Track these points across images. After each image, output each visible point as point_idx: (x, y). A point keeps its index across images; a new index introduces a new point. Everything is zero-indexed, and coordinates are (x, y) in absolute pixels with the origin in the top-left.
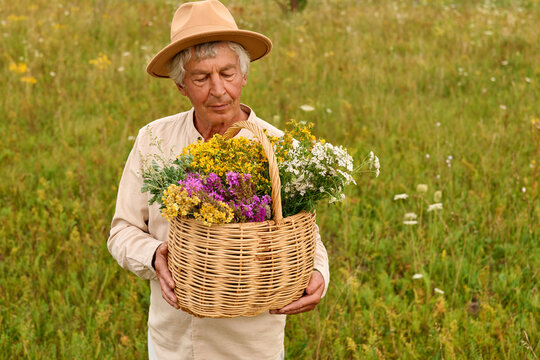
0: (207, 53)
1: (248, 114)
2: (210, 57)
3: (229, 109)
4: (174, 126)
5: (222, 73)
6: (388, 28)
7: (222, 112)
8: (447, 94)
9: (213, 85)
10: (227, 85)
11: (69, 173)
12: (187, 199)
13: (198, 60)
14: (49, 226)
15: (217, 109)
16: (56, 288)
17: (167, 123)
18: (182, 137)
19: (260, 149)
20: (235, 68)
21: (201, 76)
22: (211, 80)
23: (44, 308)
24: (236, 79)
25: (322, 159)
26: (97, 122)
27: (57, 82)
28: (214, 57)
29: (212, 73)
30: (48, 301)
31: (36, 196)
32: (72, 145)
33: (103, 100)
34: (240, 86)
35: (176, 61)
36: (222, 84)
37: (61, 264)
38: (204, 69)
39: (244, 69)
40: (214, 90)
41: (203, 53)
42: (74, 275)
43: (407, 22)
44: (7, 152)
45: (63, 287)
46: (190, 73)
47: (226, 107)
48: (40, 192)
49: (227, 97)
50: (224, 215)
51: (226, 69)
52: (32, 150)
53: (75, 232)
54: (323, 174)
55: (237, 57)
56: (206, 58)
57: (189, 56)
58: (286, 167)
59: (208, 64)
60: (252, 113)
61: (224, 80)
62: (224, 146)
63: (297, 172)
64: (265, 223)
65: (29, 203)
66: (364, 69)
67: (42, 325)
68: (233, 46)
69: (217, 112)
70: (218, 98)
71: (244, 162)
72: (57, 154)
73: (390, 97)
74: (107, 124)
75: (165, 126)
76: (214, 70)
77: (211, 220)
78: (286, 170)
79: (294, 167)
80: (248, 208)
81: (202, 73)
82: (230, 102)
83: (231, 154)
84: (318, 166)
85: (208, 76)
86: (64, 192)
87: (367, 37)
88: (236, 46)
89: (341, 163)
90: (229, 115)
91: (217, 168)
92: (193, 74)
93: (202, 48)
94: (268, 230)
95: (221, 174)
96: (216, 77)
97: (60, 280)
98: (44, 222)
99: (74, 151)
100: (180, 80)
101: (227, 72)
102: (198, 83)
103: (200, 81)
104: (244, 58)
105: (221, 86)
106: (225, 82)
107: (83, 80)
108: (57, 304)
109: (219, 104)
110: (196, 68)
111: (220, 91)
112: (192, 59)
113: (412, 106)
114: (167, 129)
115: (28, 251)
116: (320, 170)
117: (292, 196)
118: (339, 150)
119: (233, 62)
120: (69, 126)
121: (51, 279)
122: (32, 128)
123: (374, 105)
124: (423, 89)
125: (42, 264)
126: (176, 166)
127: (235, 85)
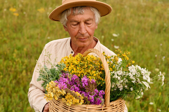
0: (79, 12)
1: (97, 42)
2: (80, 14)
3: (88, 40)
4: (61, 44)
5: (86, 23)
6: (139, 8)
7: (84, 42)
8: (159, 32)
9: (80, 28)
10: (88, 29)
11: (25, 49)
12: (59, 91)
13: (74, 15)
14: (16, 68)
15: (82, 40)
16: (15, 92)
17: (58, 43)
18: (64, 50)
19: (101, 63)
20: (92, 20)
21: (75, 23)
22: (80, 25)
23: (9, 100)
24: (92, 25)
25: (134, 74)
26: (38, 31)
27: (26, 16)
28: (82, 14)
29: (81, 22)
30: (11, 97)
31: (13, 56)
32: (28, 38)
33: (41, 23)
34: (94, 29)
35: (63, 14)
36: (85, 28)
37: (18, 83)
38: (77, 19)
39: (97, 21)
40: (81, 31)
41: (77, 11)
42: (22, 88)
43: (146, 6)
44: (5, 39)
45: (17, 92)
46: (70, 21)
47: (86, 39)
48: (15, 55)
49: (87, 35)
50: (78, 101)
51: (88, 20)
52: (14, 39)
53: (24, 71)
54: (133, 82)
55: (94, 15)
56: (78, 14)
57: (70, 12)
58: (114, 74)
59: (79, 17)
60: (99, 42)
61: (86, 26)
62: (83, 60)
63: (119, 78)
64: (100, 106)
65: (10, 58)
66: (131, 21)
67: (8, 107)
68: (92, 9)
69: (82, 41)
70: (83, 35)
71: (92, 70)
72: (22, 41)
73: (140, 32)
74: (41, 32)
75: (57, 44)
76: (82, 20)
77: (71, 103)
78: (114, 77)
79: (118, 75)
80: (92, 97)
81: (75, 21)
82: (88, 37)
83: (86, 65)
84: (132, 77)
85: (79, 23)
86: (23, 56)
87: (132, 10)
88: (94, 9)
89: (144, 78)
90: (87, 43)
91: (78, 71)
92: (71, 22)
93: (77, 9)
94: (101, 110)
95: (79, 75)
96: (83, 24)
97: (16, 89)
98: (14, 66)
99: (28, 41)
100: (65, 23)
101: (88, 22)
102: (73, 26)
103: (74, 25)
104: (97, 15)
105: (84, 29)
106: (87, 27)
107: (35, 16)
108: (14, 99)
109: (83, 38)
110: (73, 19)
111: (84, 31)
112: (71, 14)
113: (147, 36)
114: (58, 45)
115: (7, 76)
116: (133, 80)
117: (115, 89)
118: (144, 71)
119: (92, 17)
120: (28, 31)
121: (14, 88)
122: (15, 31)
123: (134, 34)
124: (151, 30)
125: (11, 82)
126: (57, 68)
127: (91, 29)
